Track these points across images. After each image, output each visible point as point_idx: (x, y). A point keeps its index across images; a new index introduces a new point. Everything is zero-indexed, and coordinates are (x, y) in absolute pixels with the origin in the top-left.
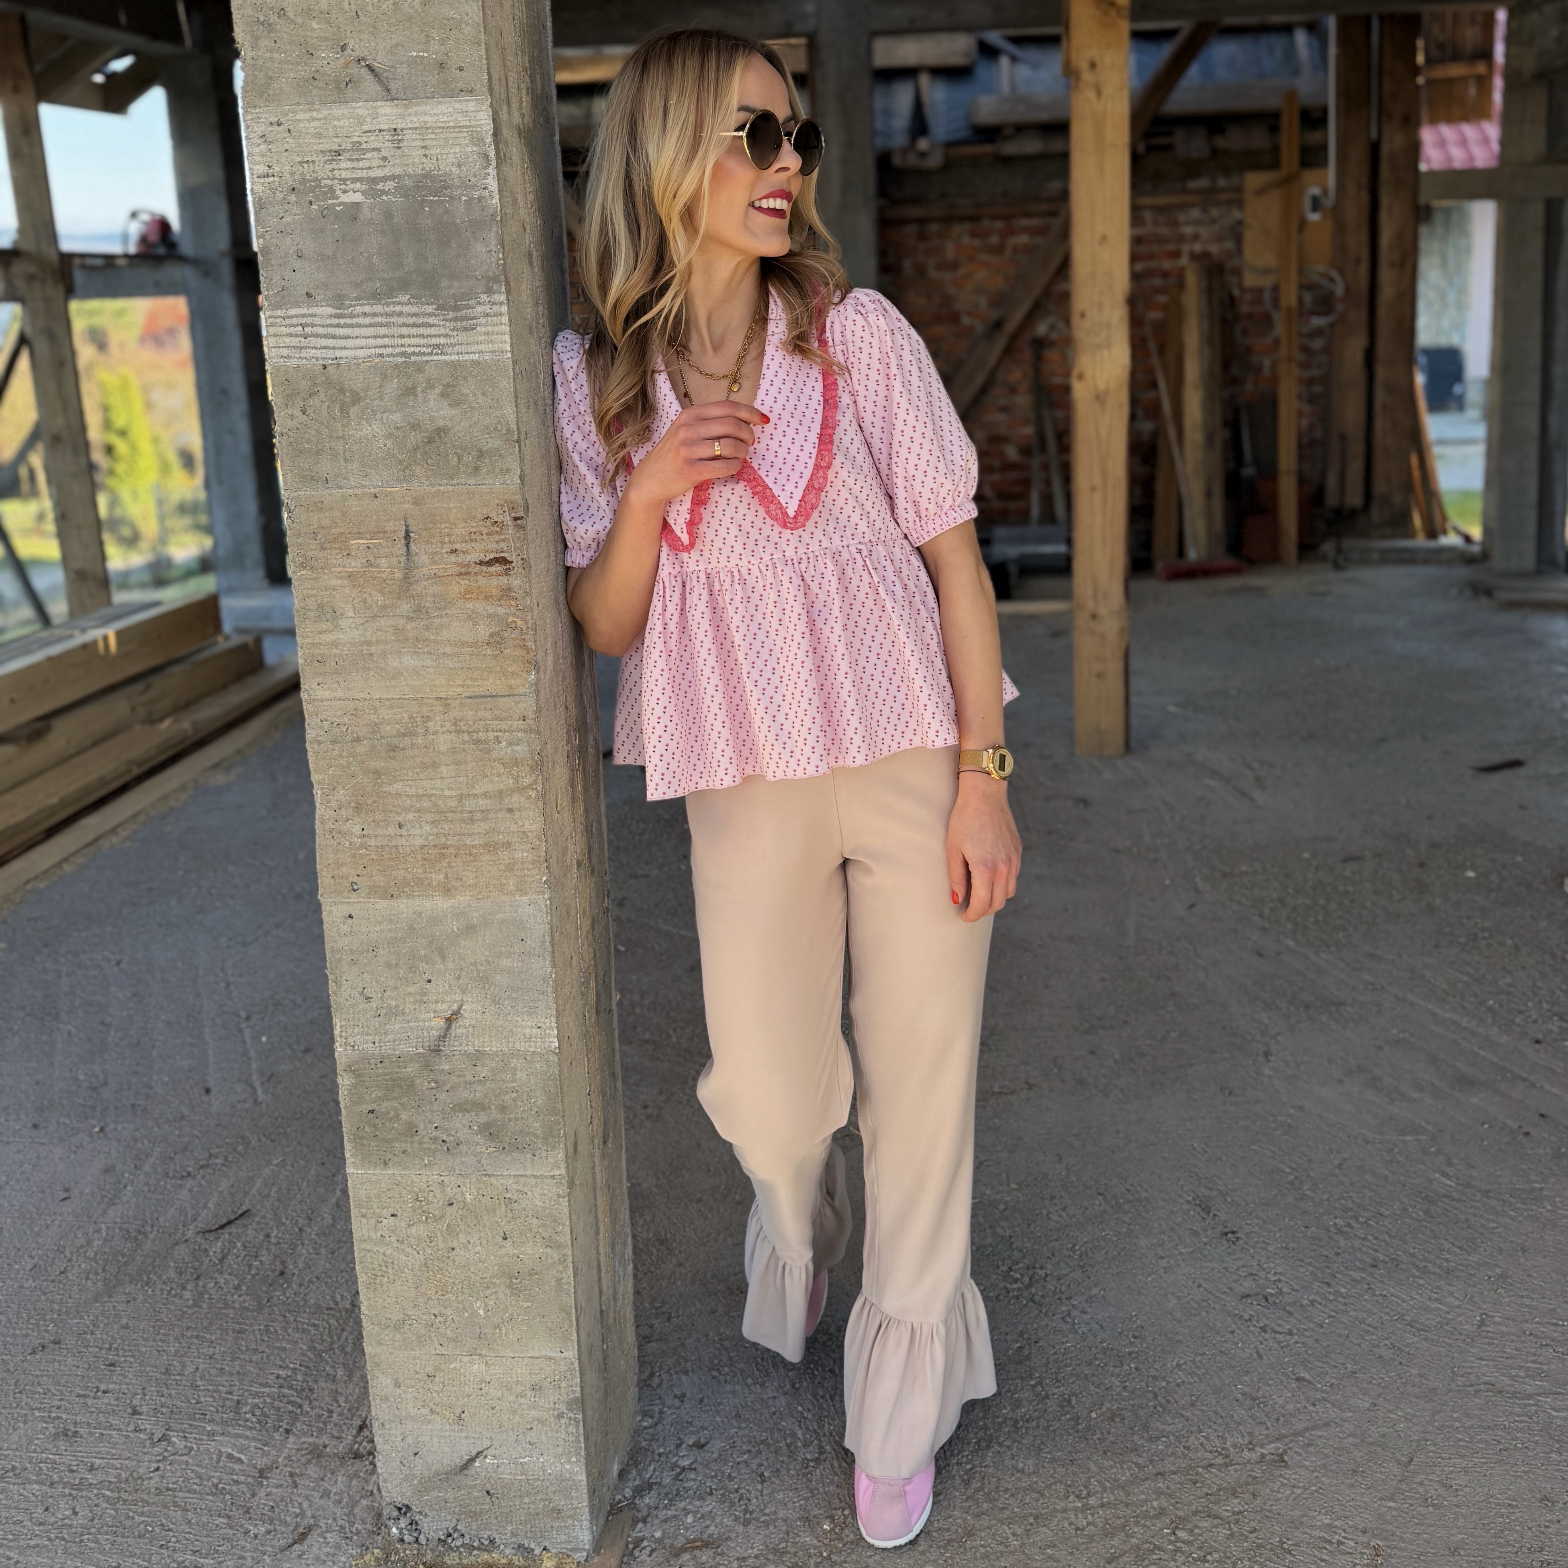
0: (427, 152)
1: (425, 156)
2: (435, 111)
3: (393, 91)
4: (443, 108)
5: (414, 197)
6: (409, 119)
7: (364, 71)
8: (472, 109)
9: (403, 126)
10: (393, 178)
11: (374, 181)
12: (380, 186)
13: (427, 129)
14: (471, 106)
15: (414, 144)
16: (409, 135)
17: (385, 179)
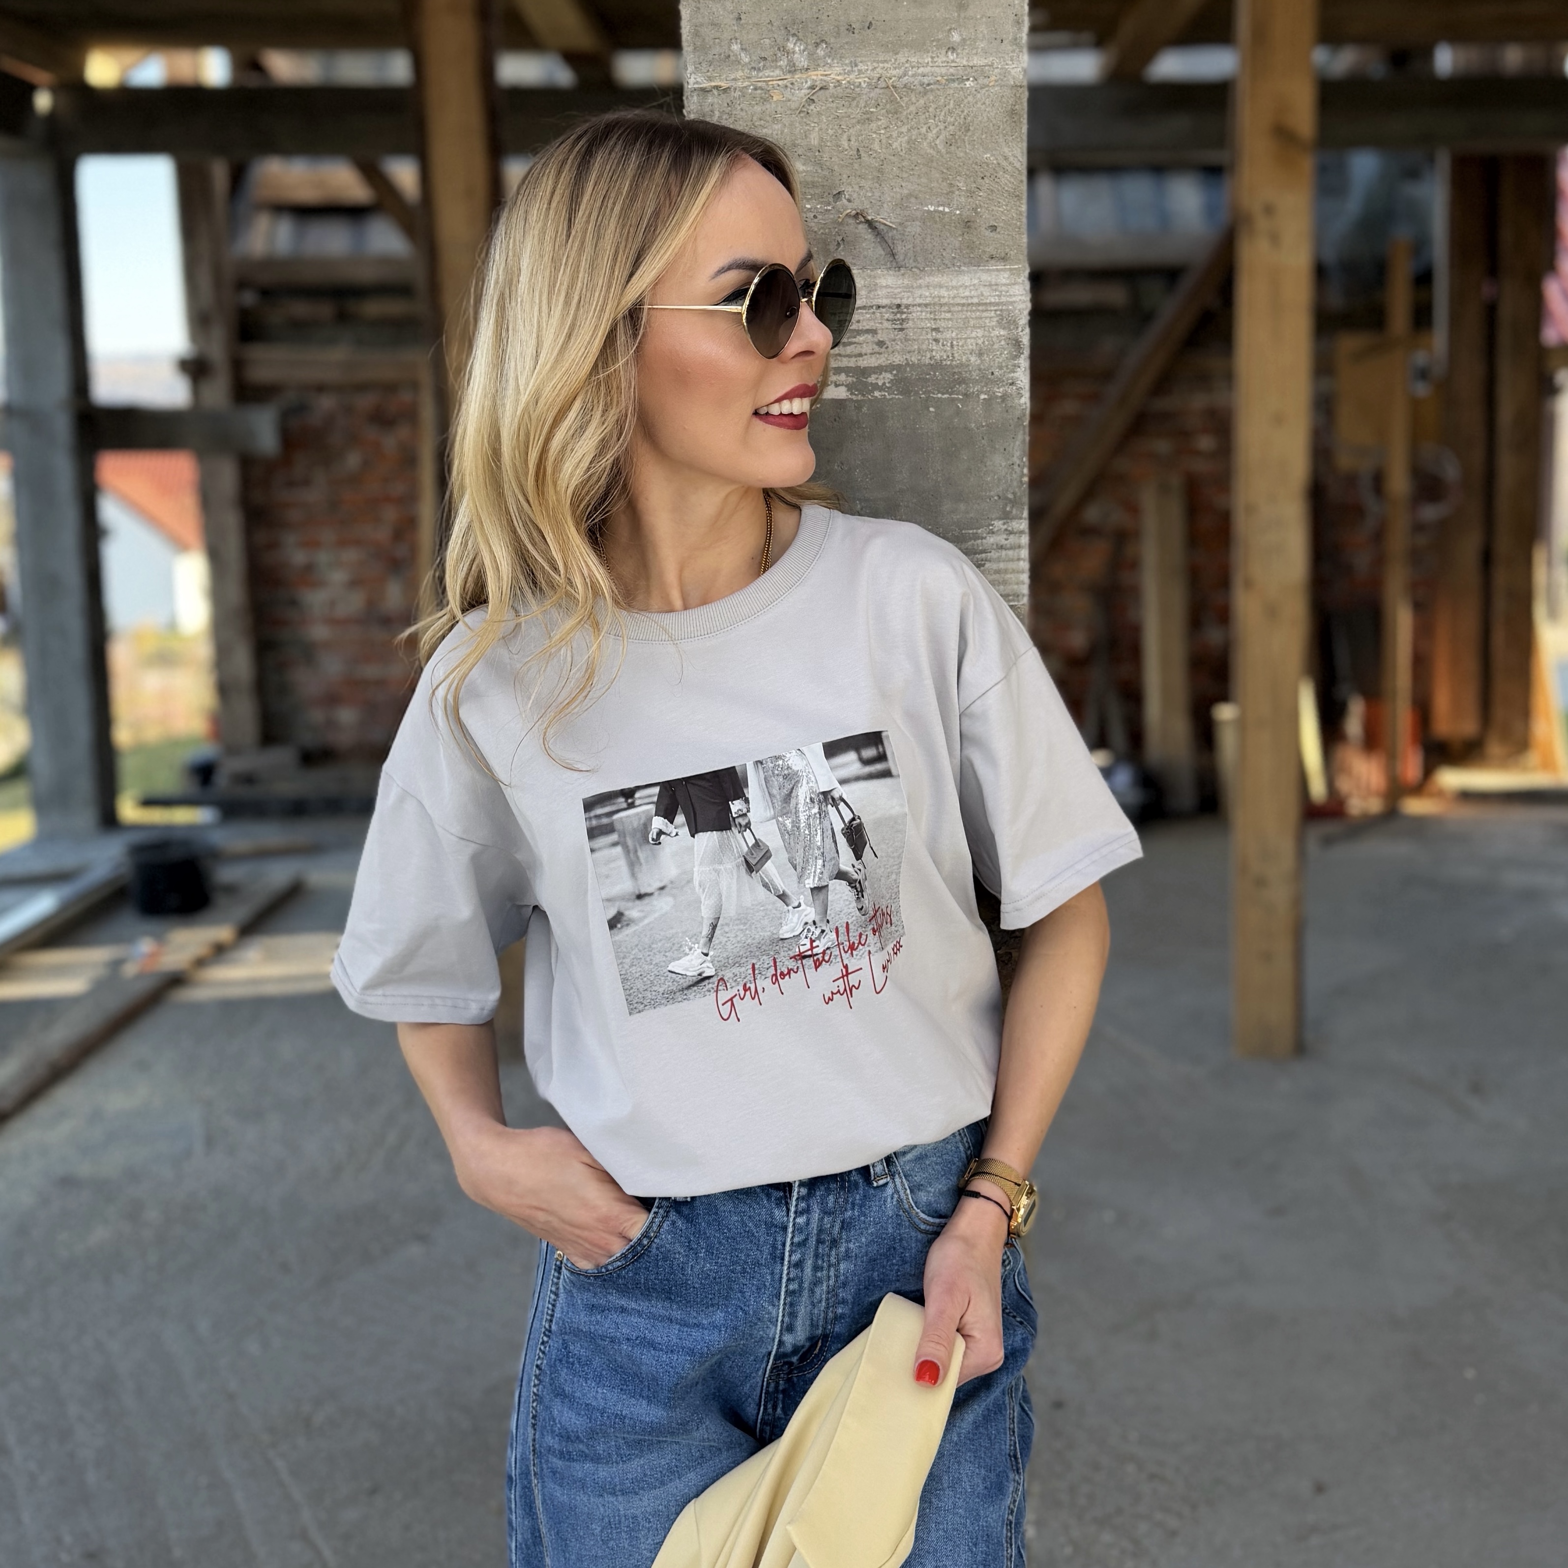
0: (939, 336)
1: (936, 341)
2: (954, 283)
3: (900, 257)
4: (965, 279)
5: (917, 393)
6: (918, 292)
7: (863, 228)
8: (1004, 281)
9: (910, 301)
10: (890, 368)
11: (864, 372)
12: (872, 379)
13: (941, 305)
14: (1004, 278)
15: (923, 324)
16: (916, 313)
17: (879, 370)
